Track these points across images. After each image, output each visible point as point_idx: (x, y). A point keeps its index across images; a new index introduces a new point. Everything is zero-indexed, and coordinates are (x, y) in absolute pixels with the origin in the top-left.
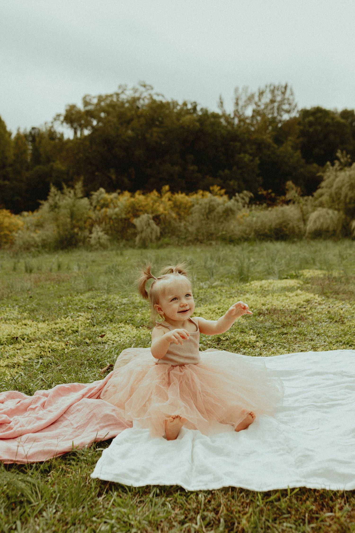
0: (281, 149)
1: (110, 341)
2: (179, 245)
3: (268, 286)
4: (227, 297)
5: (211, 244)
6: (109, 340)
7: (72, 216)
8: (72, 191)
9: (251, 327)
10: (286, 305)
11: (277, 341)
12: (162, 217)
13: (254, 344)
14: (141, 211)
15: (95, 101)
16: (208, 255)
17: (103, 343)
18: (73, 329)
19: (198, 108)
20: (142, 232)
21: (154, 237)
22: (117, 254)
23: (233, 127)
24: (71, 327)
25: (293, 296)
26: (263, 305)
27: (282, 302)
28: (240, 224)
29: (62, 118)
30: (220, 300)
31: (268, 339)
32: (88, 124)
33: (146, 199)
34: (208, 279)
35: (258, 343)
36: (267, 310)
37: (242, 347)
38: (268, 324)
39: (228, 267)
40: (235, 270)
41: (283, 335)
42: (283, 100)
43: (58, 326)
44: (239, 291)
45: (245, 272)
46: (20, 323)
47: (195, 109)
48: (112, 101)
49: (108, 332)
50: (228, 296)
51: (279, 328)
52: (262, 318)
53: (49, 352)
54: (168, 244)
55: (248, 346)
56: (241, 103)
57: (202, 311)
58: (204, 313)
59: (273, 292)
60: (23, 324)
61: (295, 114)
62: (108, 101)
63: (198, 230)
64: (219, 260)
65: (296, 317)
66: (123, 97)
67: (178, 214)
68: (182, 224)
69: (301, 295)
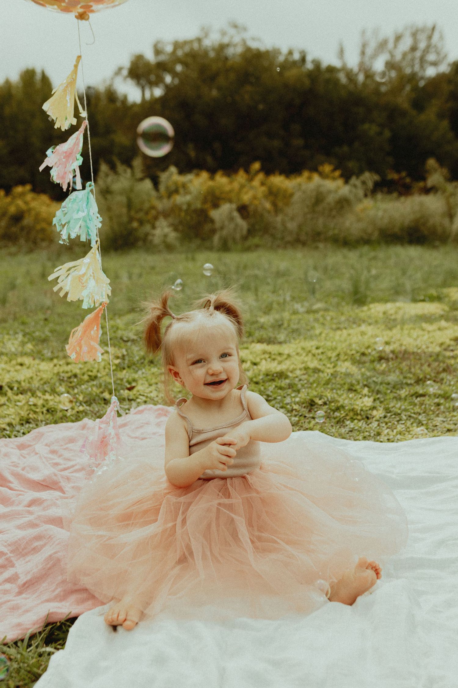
0: (423, 117)
1: (141, 397)
2: (273, 248)
3: (396, 313)
4: (332, 329)
5: (317, 248)
6: (140, 395)
7: (129, 205)
8: (129, 171)
9: (365, 383)
10: (422, 345)
11: (406, 410)
12: (251, 208)
13: (370, 412)
14: (224, 199)
15: (169, 49)
16: (311, 262)
17: (129, 400)
18: (90, 373)
19: (309, 58)
20: (222, 228)
21: (238, 236)
22: (187, 259)
23: (356, 86)
24: (88, 370)
25: (434, 331)
26: (387, 343)
27: (415, 340)
28: (359, 220)
29: (125, 72)
30: (320, 334)
31: (392, 405)
32: (159, 81)
33: (231, 182)
34: (306, 299)
35: (375, 413)
36: (393, 352)
37: (348, 418)
38: (392, 378)
39: (337, 282)
40: (346, 285)
41: (417, 397)
42: (428, 47)
43: (69, 368)
44: (351, 319)
45: (362, 289)
46: (14, 362)
47: (303, 60)
48: (192, 49)
49: (140, 382)
50: (334, 326)
51: (411, 384)
52: (384, 365)
53: (43, 413)
54: (257, 246)
55: (359, 417)
56: (369, 51)
57: (291, 351)
58: (294, 353)
59: (403, 322)
60: (17, 364)
61: (444, 68)
62: (187, 49)
63: (300, 227)
64: (325, 270)
65: (439, 365)
66: (207, 43)
67: (274, 204)
68: (279, 219)
69: (446, 328)
